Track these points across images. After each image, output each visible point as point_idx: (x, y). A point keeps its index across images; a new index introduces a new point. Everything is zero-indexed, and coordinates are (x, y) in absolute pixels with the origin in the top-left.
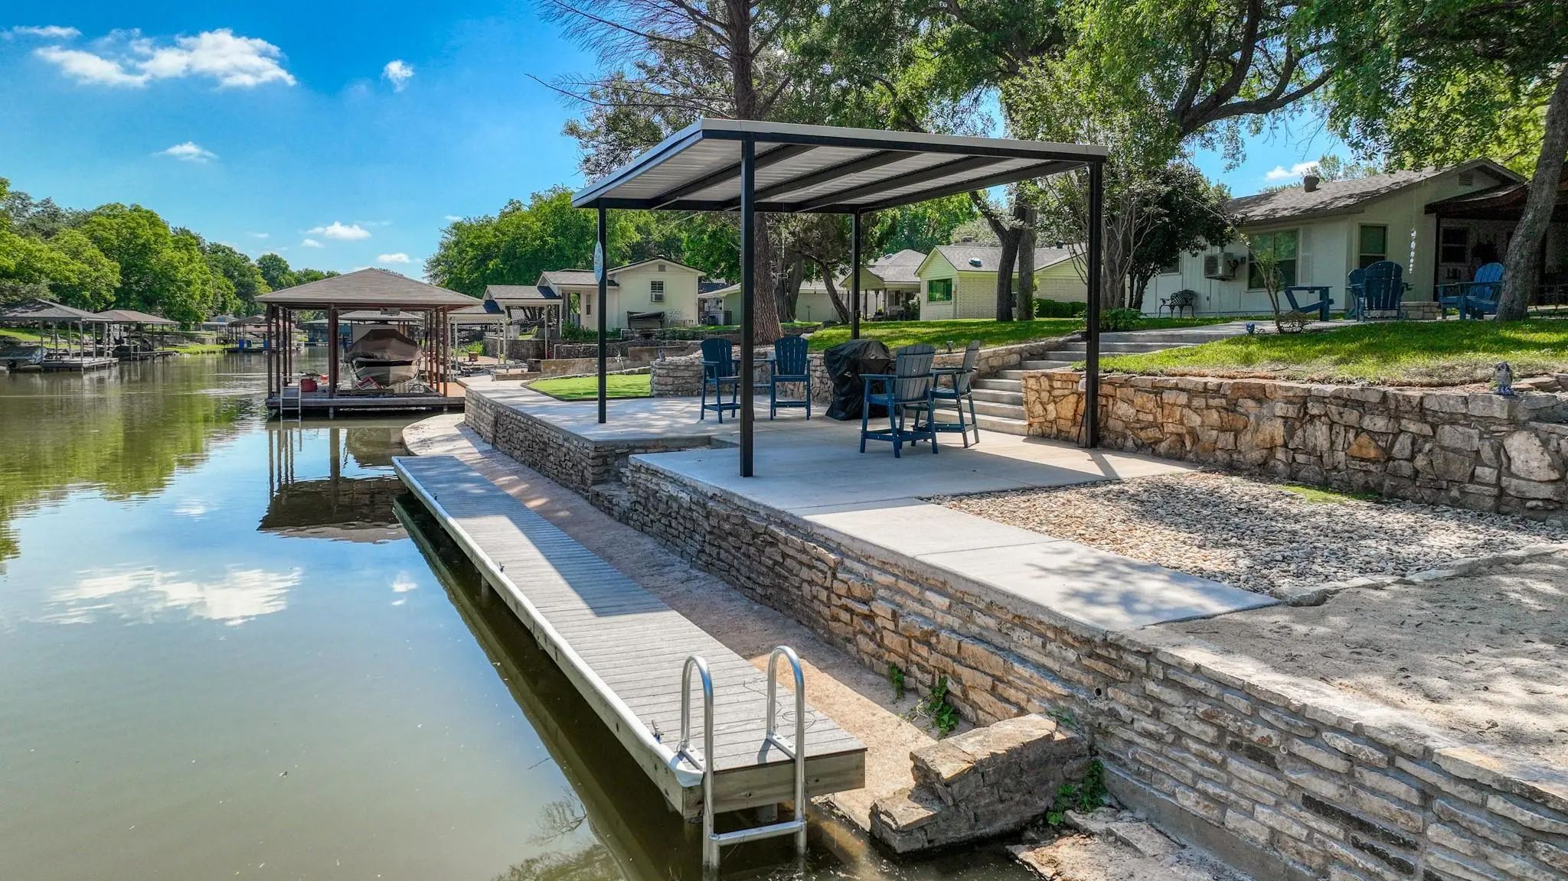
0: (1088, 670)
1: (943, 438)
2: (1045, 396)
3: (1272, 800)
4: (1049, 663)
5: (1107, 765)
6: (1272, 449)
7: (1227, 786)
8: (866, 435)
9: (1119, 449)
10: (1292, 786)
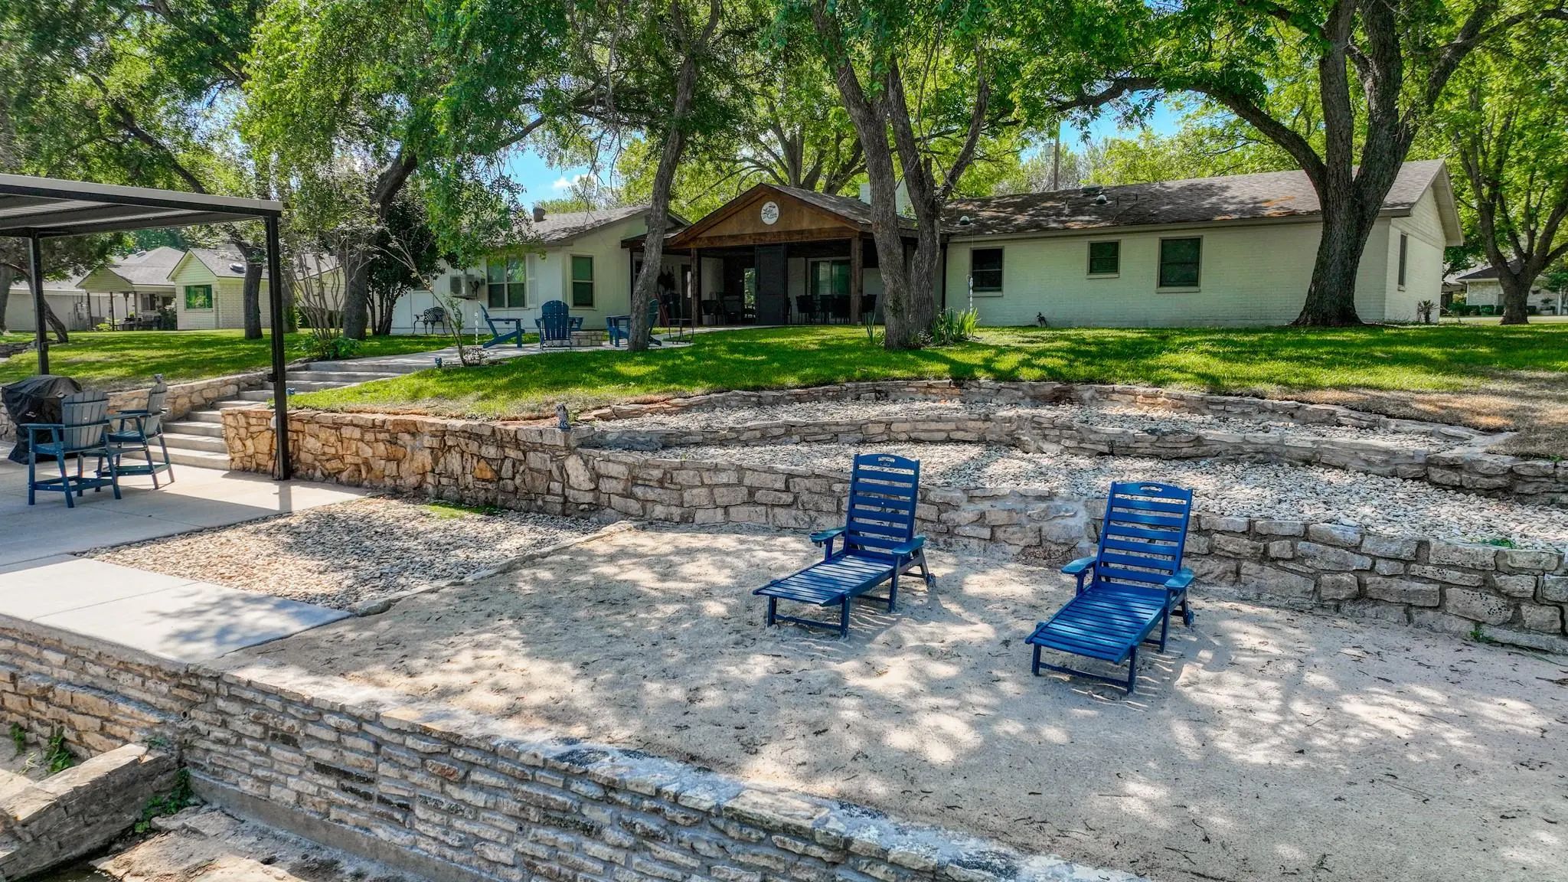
0: (177, 698)
1: (124, 481)
2: (243, 432)
3: (296, 771)
4: (148, 698)
5: (194, 773)
6: (424, 474)
7: (271, 768)
8: (34, 486)
9: (309, 480)
10: (309, 758)
